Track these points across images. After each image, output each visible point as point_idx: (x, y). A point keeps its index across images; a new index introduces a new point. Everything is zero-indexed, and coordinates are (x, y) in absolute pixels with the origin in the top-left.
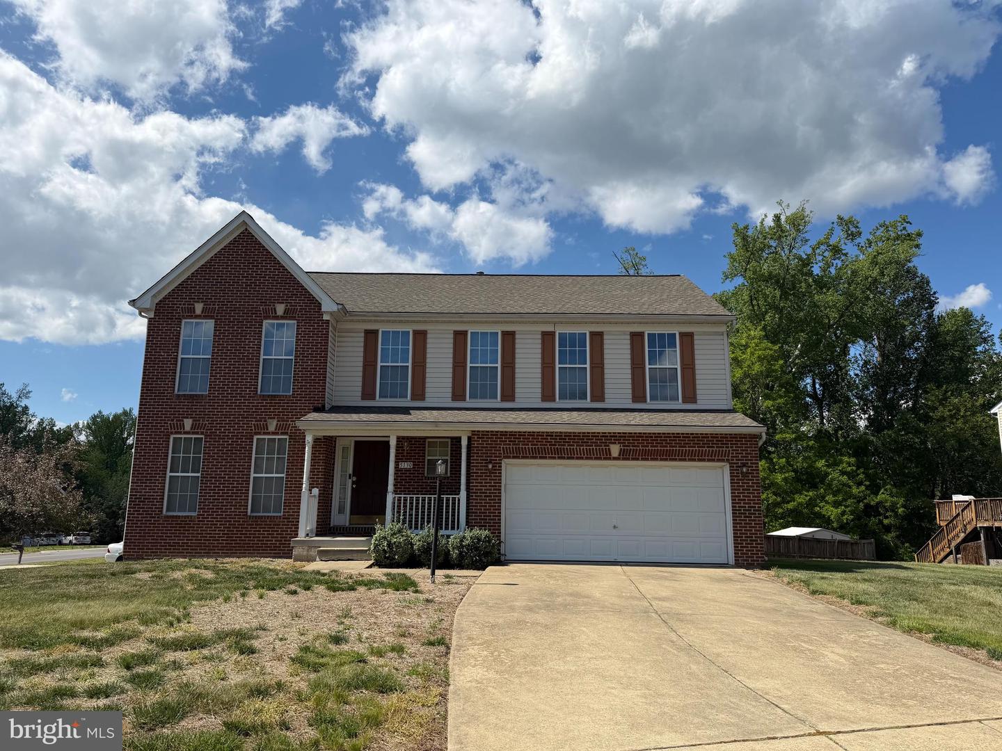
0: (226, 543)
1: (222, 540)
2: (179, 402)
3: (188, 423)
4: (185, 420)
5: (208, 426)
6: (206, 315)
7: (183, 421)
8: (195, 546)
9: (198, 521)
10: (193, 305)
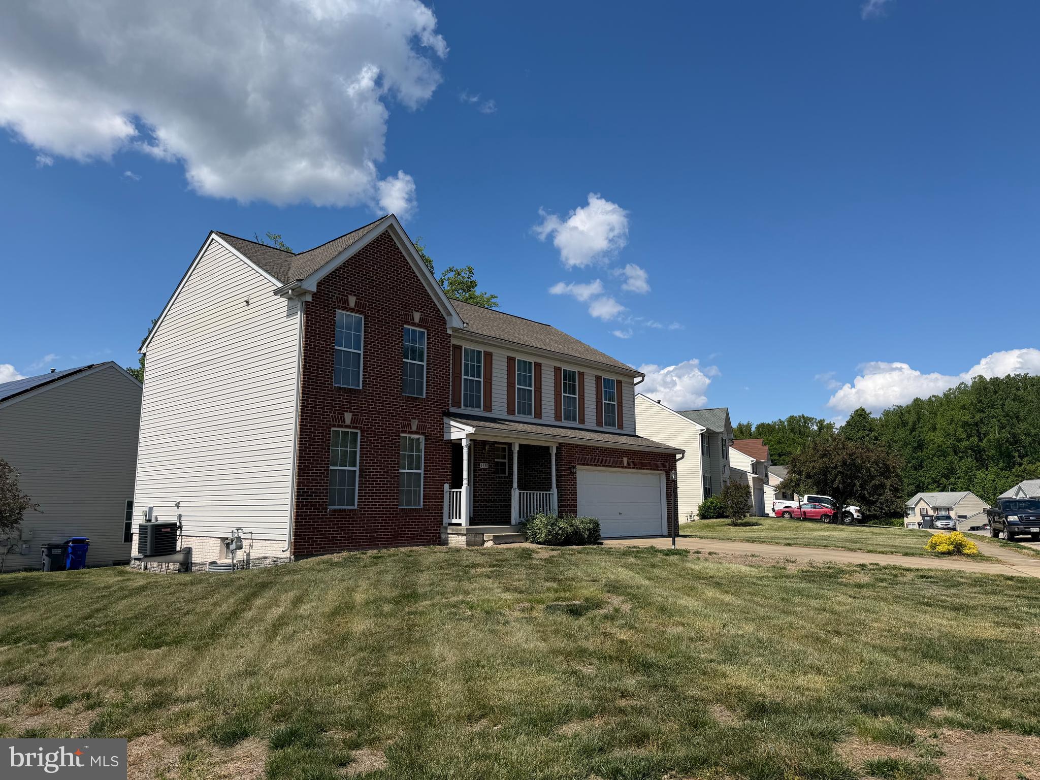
0: (384, 535)
1: (380, 532)
2: (339, 395)
3: (348, 417)
4: (346, 413)
5: (365, 422)
6: (358, 308)
7: (343, 414)
8: (359, 539)
9: (360, 514)
10: (347, 296)
